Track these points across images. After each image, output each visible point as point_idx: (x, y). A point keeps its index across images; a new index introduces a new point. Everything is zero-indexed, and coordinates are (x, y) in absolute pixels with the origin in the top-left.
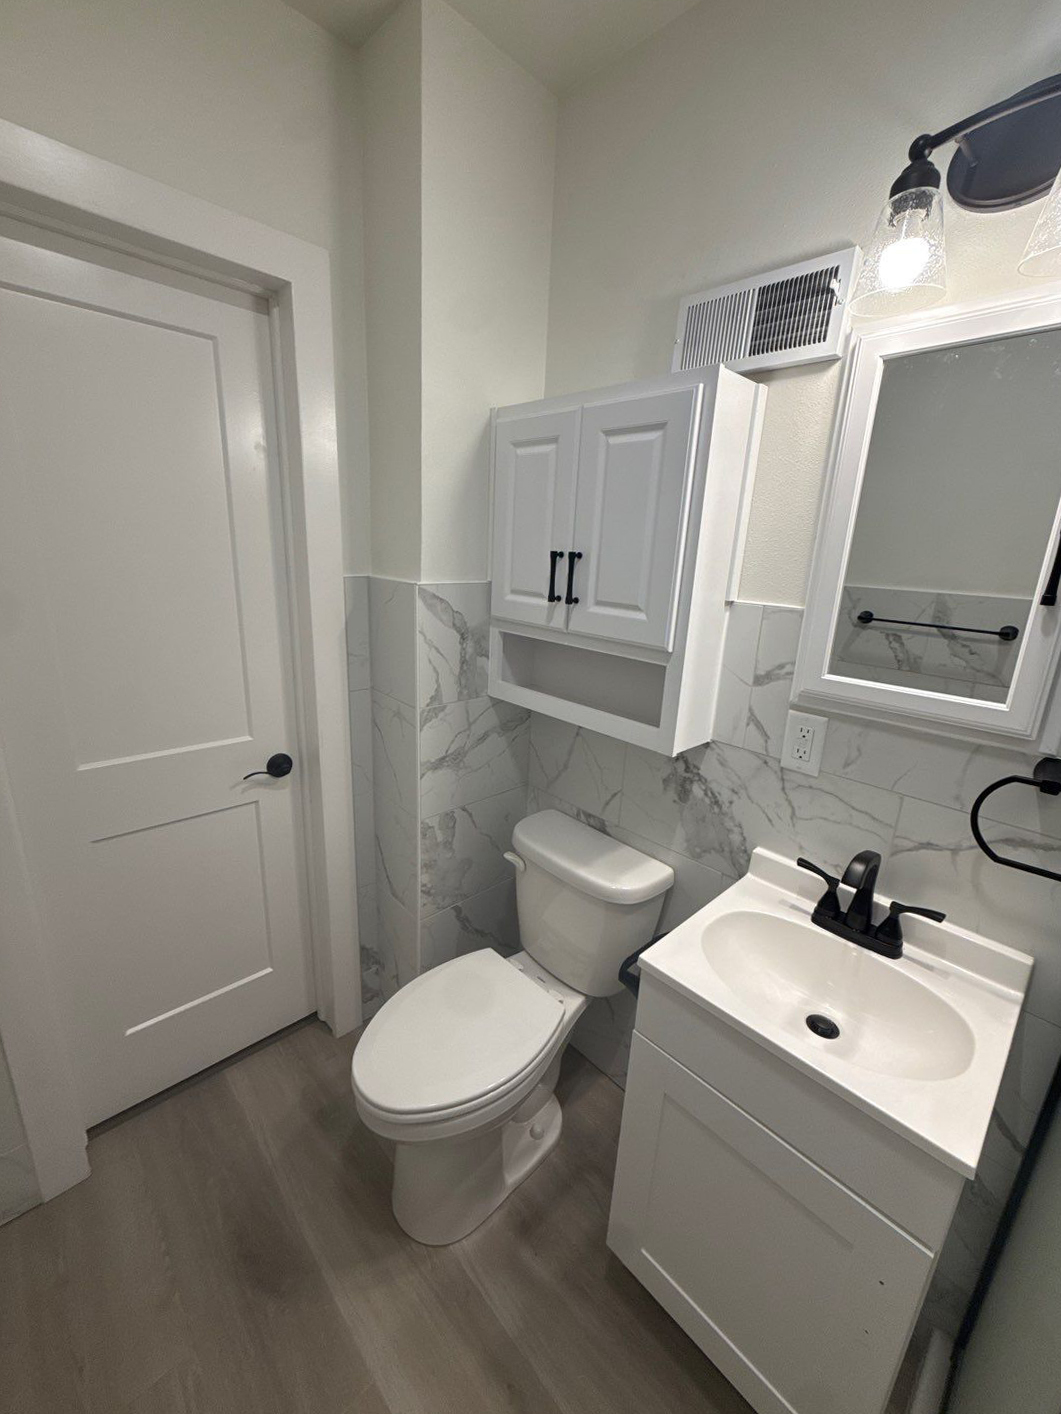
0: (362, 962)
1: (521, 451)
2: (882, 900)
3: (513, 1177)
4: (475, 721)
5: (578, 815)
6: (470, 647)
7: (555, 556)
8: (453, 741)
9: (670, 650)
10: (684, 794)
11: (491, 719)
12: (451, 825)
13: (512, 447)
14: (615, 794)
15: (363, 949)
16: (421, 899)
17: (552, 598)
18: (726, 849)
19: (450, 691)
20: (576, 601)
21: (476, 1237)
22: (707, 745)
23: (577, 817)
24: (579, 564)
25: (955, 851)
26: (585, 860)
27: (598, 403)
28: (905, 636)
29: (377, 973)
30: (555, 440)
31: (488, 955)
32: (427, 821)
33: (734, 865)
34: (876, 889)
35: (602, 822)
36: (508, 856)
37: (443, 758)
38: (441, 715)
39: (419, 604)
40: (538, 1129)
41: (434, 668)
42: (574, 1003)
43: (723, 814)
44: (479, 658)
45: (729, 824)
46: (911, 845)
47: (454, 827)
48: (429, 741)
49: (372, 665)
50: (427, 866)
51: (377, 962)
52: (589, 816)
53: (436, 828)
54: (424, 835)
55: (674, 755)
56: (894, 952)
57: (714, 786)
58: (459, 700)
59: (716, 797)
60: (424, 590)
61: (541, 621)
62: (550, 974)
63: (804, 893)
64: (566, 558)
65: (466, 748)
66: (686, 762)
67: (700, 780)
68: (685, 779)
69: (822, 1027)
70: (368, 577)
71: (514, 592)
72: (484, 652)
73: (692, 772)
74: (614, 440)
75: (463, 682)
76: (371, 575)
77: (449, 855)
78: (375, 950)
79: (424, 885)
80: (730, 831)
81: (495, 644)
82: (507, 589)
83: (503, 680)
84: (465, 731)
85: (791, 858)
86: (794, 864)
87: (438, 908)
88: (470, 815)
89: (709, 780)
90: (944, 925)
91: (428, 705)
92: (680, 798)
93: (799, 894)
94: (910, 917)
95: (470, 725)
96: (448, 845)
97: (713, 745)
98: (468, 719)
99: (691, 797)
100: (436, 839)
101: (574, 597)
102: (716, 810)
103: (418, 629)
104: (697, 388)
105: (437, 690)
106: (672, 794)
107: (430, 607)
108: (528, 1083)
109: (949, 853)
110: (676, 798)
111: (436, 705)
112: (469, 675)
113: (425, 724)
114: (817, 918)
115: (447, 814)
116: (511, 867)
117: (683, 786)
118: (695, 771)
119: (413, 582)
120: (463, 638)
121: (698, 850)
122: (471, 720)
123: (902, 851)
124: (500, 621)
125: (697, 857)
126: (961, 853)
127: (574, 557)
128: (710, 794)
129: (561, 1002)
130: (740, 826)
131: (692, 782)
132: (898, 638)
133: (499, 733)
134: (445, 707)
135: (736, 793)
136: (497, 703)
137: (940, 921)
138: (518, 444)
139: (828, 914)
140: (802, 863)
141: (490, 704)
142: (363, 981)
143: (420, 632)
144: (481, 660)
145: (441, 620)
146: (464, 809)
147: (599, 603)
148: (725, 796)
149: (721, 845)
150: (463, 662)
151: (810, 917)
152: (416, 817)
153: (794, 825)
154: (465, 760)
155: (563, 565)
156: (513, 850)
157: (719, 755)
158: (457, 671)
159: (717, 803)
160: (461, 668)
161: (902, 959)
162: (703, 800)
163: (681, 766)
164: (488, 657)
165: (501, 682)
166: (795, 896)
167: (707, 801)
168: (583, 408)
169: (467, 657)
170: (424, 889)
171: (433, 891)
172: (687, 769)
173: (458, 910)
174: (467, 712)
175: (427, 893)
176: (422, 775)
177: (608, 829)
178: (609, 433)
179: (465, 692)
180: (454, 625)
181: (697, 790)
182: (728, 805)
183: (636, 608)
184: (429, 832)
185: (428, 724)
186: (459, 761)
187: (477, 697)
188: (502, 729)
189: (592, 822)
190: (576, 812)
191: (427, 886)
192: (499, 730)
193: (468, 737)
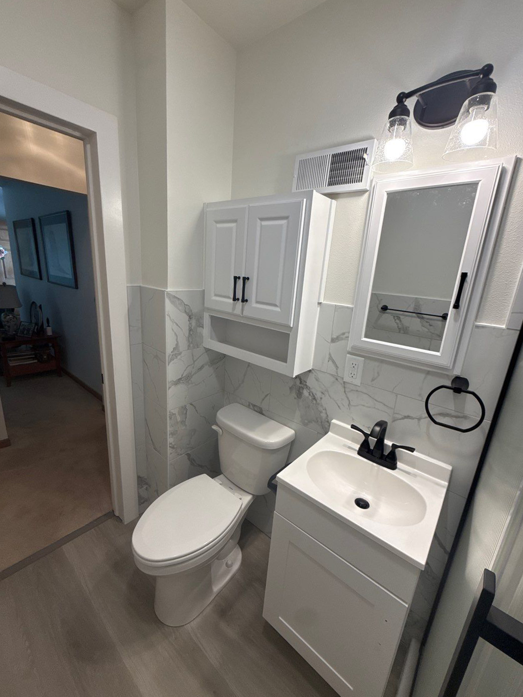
0: (138, 484)
1: (219, 225)
2: (388, 442)
3: (216, 588)
4: (197, 360)
5: (249, 405)
6: (194, 322)
7: (236, 278)
8: (185, 370)
9: (292, 326)
10: (299, 394)
11: (205, 358)
12: (185, 412)
13: (214, 223)
14: (267, 395)
15: (139, 477)
16: (169, 450)
17: (235, 299)
18: (319, 421)
19: (183, 345)
20: (247, 301)
21: (198, 620)
22: (310, 371)
23: (249, 406)
24: (248, 283)
25: (419, 419)
26: (252, 428)
27: (257, 204)
28: (401, 317)
29: (147, 489)
30: (235, 221)
31: (204, 477)
32: (172, 411)
33: (323, 428)
34: (385, 437)
35: (261, 409)
36: (214, 427)
37: (180, 379)
38: (179, 357)
39: (167, 301)
40: (230, 563)
41: (175, 333)
42: (247, 499)
43: (318, 404)
44: (198, 328)
45: (320, 409)
46: (400, 417)
47: (186, 413)
48: (173, 371)
49: (142, 332)
50: (172, 434)
51: (147, 484)
52: (254, 406)
53: (177, 414)
54: (170, 418)
55: (294, 377)
56: (393, 467)
57: (313, 390)
58: (188, 349)
59: (314, 396)
60: (169, 294)
61: (230, 311)
62: (236, 486)
63: (354, 440)
64: (241, 280)
65: (192, 374)
66: (300, 379)
67: (307, 388)
68: (300, 388)
69: (362, 504)
70: (140, 286)
71: (216, 295)
72: (201, 325)
73: (303, 384)
74: (265, 223)
75: (190, 340)
76: (142, 285)
77: (184, 427)
78: (145, 477)
79: (171, 444)
80: (321, 412)
81: (207, 321)
82: (213, 294)
83: (211, 339)
84: (191, 365)
85: (348, 424)
86: (349, 427)
87: (178, 455)
88: (195, 408)
89: (311, 387)
90: (415, 453)
91: (172, 352)
92: (298, 397)
93: (352, 441)
94: (401, 451)
95: (194, 362)
96: (183, 422)
97: (313, 371)
98: (193, 359)
99: (303, 396)
100: (177, 420)
101: (245, 299)
102: (314, 402)
103: (166, 313)
104: (303, 200)
105: (177, 345)
106: (294, 395)
107: (172, 302)
108: (223, 541)
109: (417, 420)
110: (296, 397)
111: (176, 352)
112: (193, 337)
113: (170, 361)
114: (360, 453)
115: (182, 407)
116: (216, 433)
117: (299, 391)
118: (305, 383)
119: (164, 290)
120: (190, 318)
121: (306, 421)
122: (195, 360)
123: (398, 420)
124: (209, 309)
125: (305, 425)
126: (422, 420)
127: (245, 279)
128: (311, 394)
129: (240, 499)
130: (325, 409)
131: (303, 389)
132: (399, 318)
133: (209, 366)
134: (181, 353)
135: (324, 394)
136: (208, 350)
137: (413, 452)
138: (217, 222)
139: (365, 451)
140: (353, 427)
141: (205, 351)
142: (139, 493)
143: (167, 315)
144: (199, 329)
145: (179, 309)
146: (191, 404)
147: (257, 302)
148: (318, 395)
149: (317, 418)
150: (190, 330)
151: (357, 452)
152: (166, 409)
153: (350, 409)
154: (192, 379)
155: (240, 283)
156: (217, 425)
157: (315, 375)
158: (187, 335)
159: (315, 399)
160: (189, 333)
161: (397, 470)
162: (308, 397)
163: (298, 381)
164: (203, 328)
165: (210, 340)
166: (350, 442)
167: (310, 398)
168: (249, 206)
169: (192, 328)
170: (171, 445)
171: (176, 446)
172: (301, 383)
173: (188, 455)
174: (193, 355)
175: (173, 448)
176: (170, 388)
177: (264, 412)
178: (262, 219)
179: (192, 345)
180: (185, 311)
181: (305, 393)
182: (319, 399)
183: (276, 306)
184: (173, 417)
185: (173, 362)
186: (189, 380)
187: (198, 348)
188: (211, 364)
189: (256, 409)
190: (248, 404)
191: (173, 444)
192: (209, 364)
193: (193, 368)
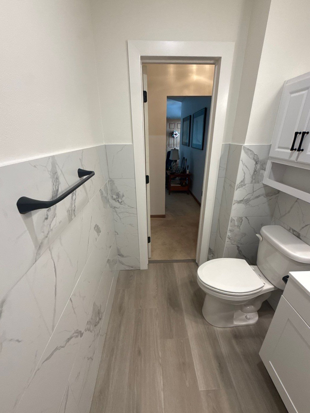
0: (209, 252)
4: (256, 191)
6: (258, 166)
7: (296, 133)
8: (246, 196)
11: (263, 191)
12: (241, 221)
13: (290, 94)
14: (306, 226)
15: (210, 249)
16: (227, 240)
17: (292, 149)
19: (248, 179)
20: (302, 150)
21: (222, 329)
23: (289, 230)
24: (306, 137)
31: (244, 262)
32: (233, 218)
35: (299, 234)
36: (257, 235)
37: (242, 200)
38: (244, 187)
39: (243, 153)
40: (248, 317)
41: (244, 172)
42: (269, 287)
44: (261, 170)
48: (238, 195)
49: (226, 170)
50: (231, 231)
51: (213, 254)
52: (294, 231)
53: (236, 220)
54: (231, 222)
58: (251, 183)
60: (245, 147)
61: (287, 158)
62: (263, 275)
64: (301, 135)
65: (251, 199)
71: (279, 148)
72: (264, 169)
75: (254, 178)
76: (231, 143)
77: (239, 230)
78: (213, 249)
79: (229, 236)
81: (269, 166)
82: (277, 146)
83: (269, 178)
84: (251, 193)
87: (232, 244)
88: (248, 220)
91: (240, 183)
95: (254, 192)
96: (238, 227)
98: (253, 190)
100: (235, 224)
103: (241, 160)
105: (244, 179)
107: (246, 153)
111: (242, 183)
112: (256, 176)
115: (240, 218)
116: (258, 239)
119: (241, 145)
120: (256, 163)
124: (272, 158)
127: (305, 133)
129: (264, 284)
134: (246, 184)
136: (265, 186)
138: (292, 93)
141: (263, 186)
144: (262, 171)
145: (249, 157)
146: (246, 218)
150: (255, 171)
152: (230, 216)
154: (250, 202)
155: (299, 137)
156: (260, 234)
158: (252, 173)
160: (254, 173)
164: (265, 171)
169: (257, 170)
171: (231, 238)
173: (238, 246)
174: (253, 188)
175: (229, 239)
176: (234, 204)
177: (301, 237)
179: (254, 181)
180: (254, 158)
184: (233, 221)
185: (239, 189)
186: (248, 203)
187: (258, 183)
188: (266, 195)
189: (295, 233)
190: (289, 228)
191: (230, 236)
192: (265, 195)
193: (252, 195)
